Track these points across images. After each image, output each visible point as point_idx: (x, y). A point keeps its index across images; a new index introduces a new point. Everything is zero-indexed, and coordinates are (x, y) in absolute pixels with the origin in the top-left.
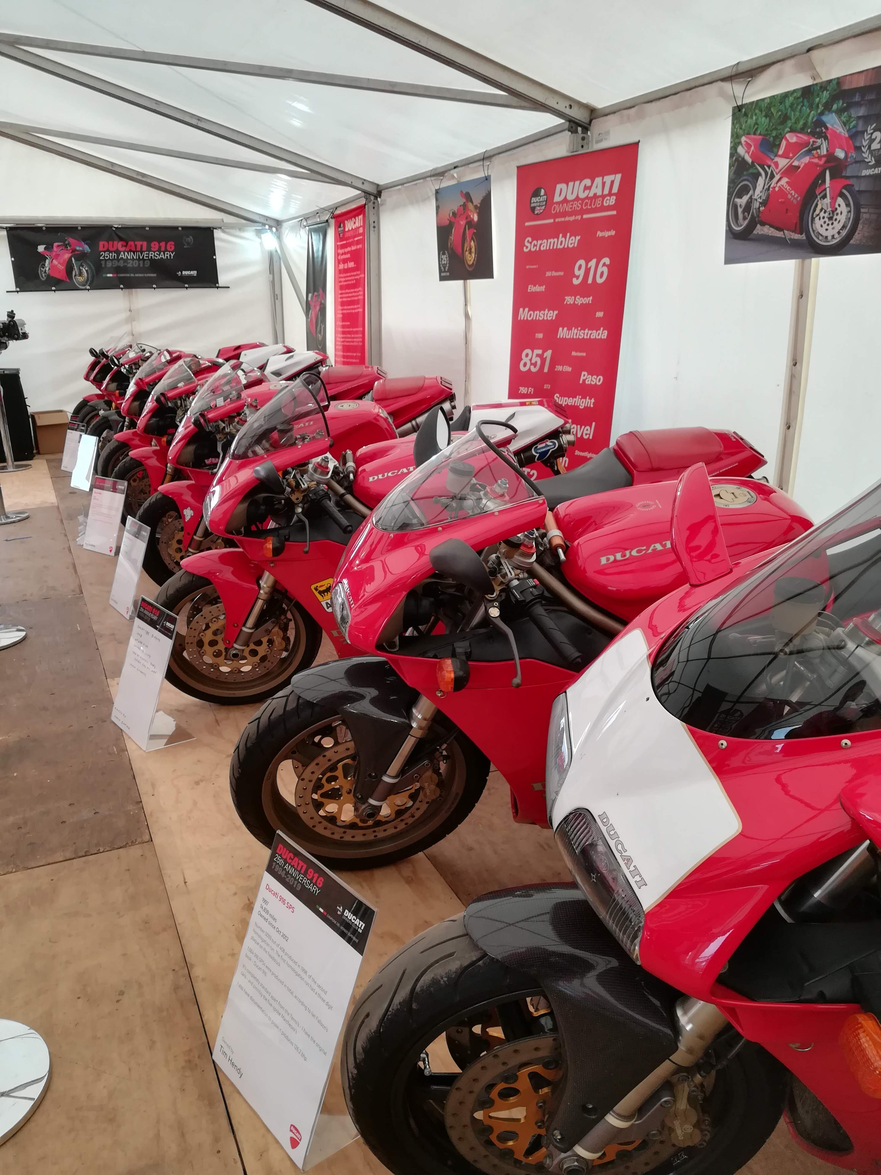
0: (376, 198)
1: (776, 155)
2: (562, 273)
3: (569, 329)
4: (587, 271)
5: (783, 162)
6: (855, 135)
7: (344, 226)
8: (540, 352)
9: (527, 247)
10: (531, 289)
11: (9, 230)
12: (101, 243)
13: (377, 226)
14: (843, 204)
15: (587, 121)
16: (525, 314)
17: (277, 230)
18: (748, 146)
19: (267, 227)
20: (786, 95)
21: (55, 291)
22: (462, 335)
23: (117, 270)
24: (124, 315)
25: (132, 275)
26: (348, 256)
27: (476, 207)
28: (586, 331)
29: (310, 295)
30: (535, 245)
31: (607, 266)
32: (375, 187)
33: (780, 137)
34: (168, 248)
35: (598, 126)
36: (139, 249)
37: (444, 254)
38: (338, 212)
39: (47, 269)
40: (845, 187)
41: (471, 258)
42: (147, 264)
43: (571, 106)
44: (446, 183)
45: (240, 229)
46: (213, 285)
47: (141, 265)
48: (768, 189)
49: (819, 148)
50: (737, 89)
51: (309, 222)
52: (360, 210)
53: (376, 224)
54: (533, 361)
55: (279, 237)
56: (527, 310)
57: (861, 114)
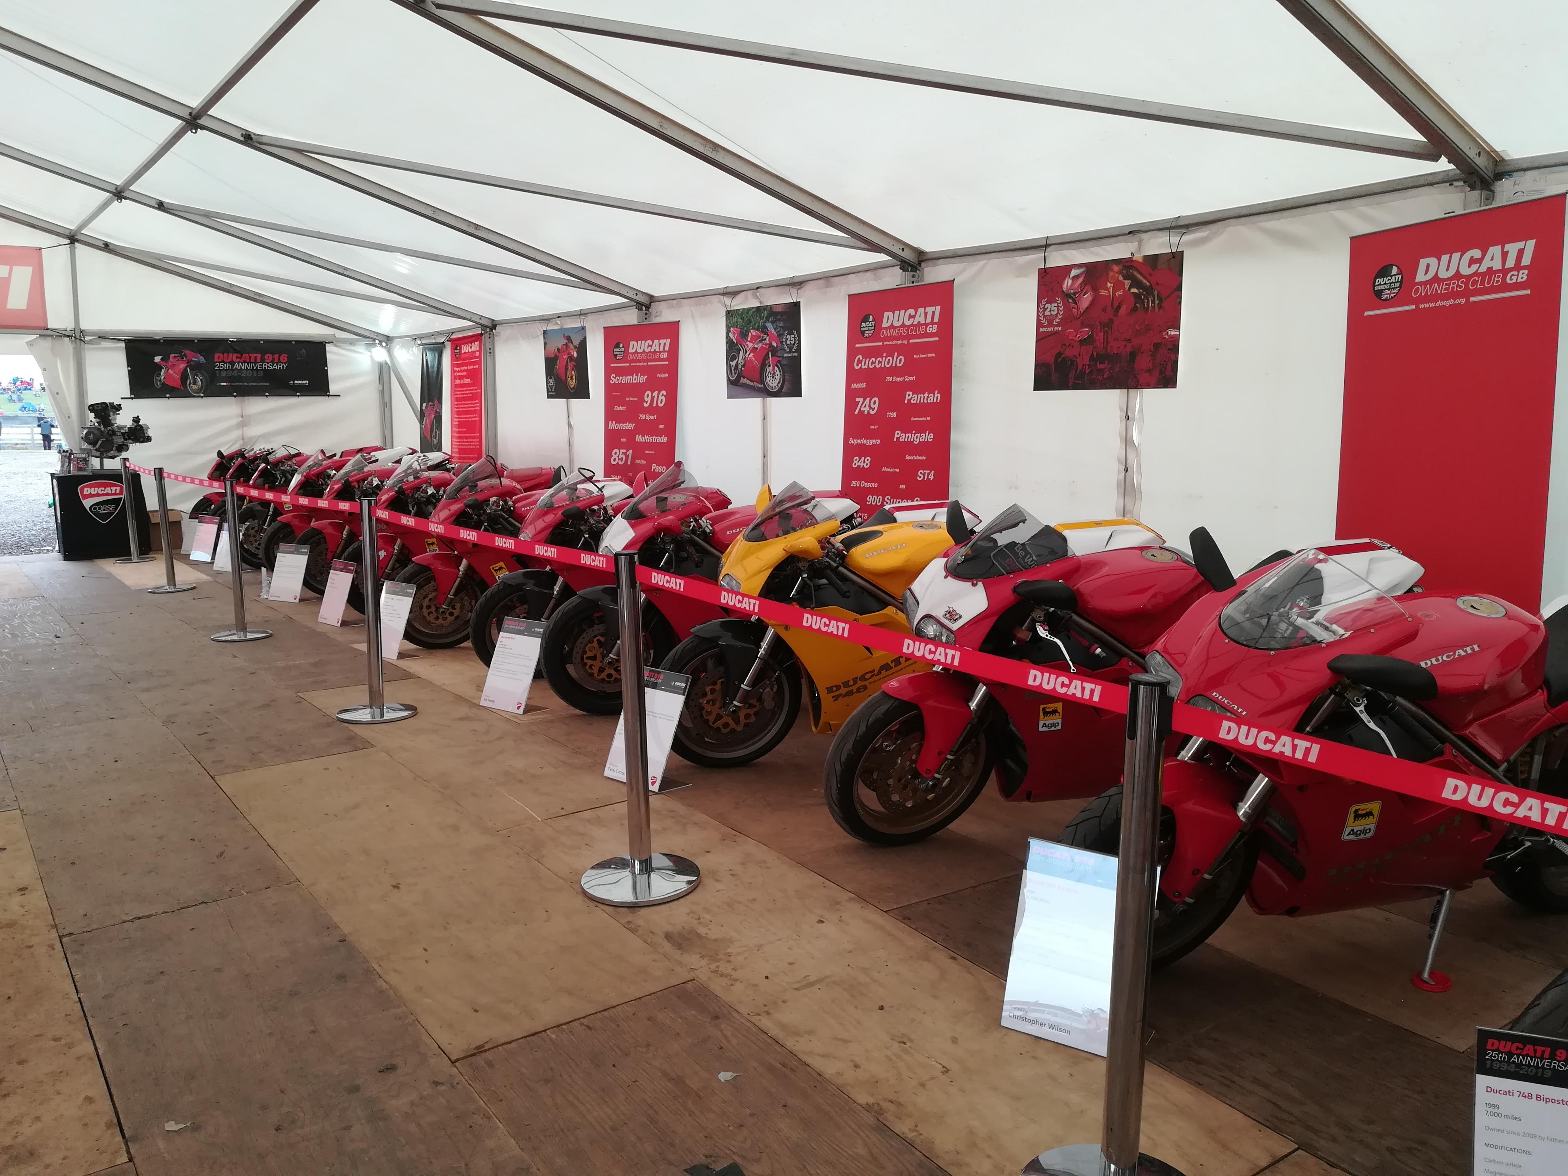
0: (491, 330)
1: (747, 341)
2: (636, 399)
3: (643, 436)
4: (653, 398)
5: (750, 345)
6: (780, 335)
7: (461, 349)
8: (624, 451)
9: (613, 381)
10: (617, 408)
11: (128, 343)
12: (217, 355)
13: (492, 352)
14: (778, 370)
15: (648, 303)
16: (613, 425)
17: (387, 345)
18: (734, 333)
19: (377, 342)
20: (749, 309)
21: (169, 398)
22: (567, 440)
23: (230, 379)
24: (235, 421)
25: (246, 384)
26: (465, 373)
27: (575, 347)
28: (654, 437)
29: (424, 405)
30: (618, 380)
31: (664, 396)
32: (491, 321)
33: (748, 331)
34: (281, 360)
35: (654, 307)
36: (253, 360)
37: (551, 378)
38: (454, 336)
39: (162, 378)
40: (778, 361)
41: (572, 383)
42: (261, 374)
43: (637, 294)
44: (551, 327)
45: (351, 344)
46: (323, 394)
47: (255, 375)
48: (745, 358)
49: (765, 339)
50: (727, 300)
51: (424, 342)
52: (477, 338)
53: (491, 351)
54: (620, 458)
55: (389, 351)
56: (614, 422)
57: (781, 325)
